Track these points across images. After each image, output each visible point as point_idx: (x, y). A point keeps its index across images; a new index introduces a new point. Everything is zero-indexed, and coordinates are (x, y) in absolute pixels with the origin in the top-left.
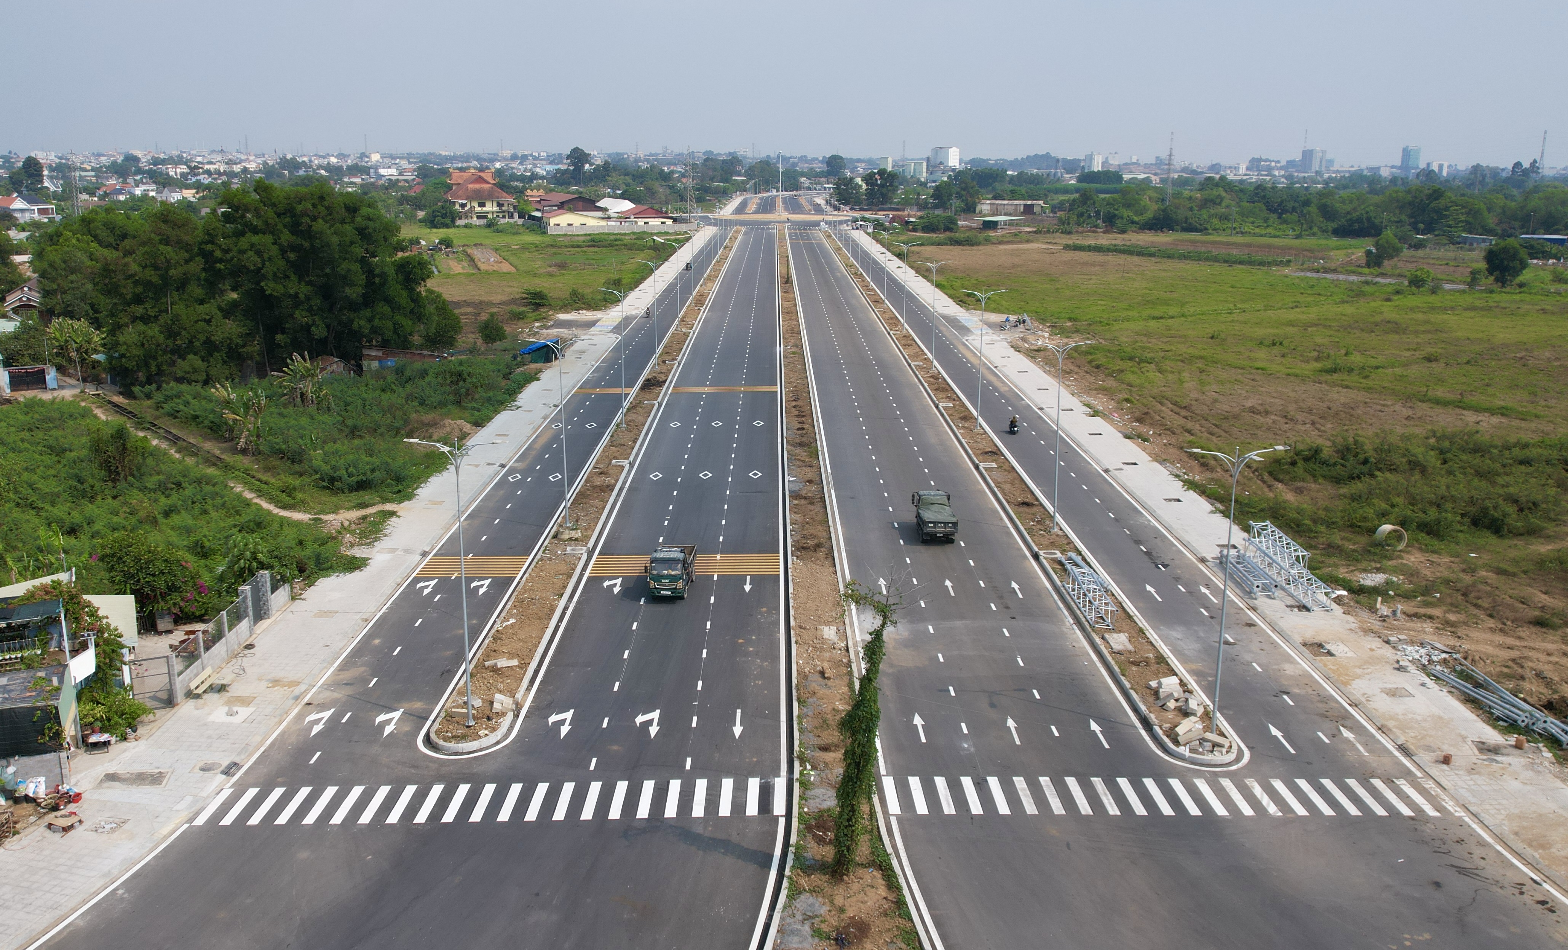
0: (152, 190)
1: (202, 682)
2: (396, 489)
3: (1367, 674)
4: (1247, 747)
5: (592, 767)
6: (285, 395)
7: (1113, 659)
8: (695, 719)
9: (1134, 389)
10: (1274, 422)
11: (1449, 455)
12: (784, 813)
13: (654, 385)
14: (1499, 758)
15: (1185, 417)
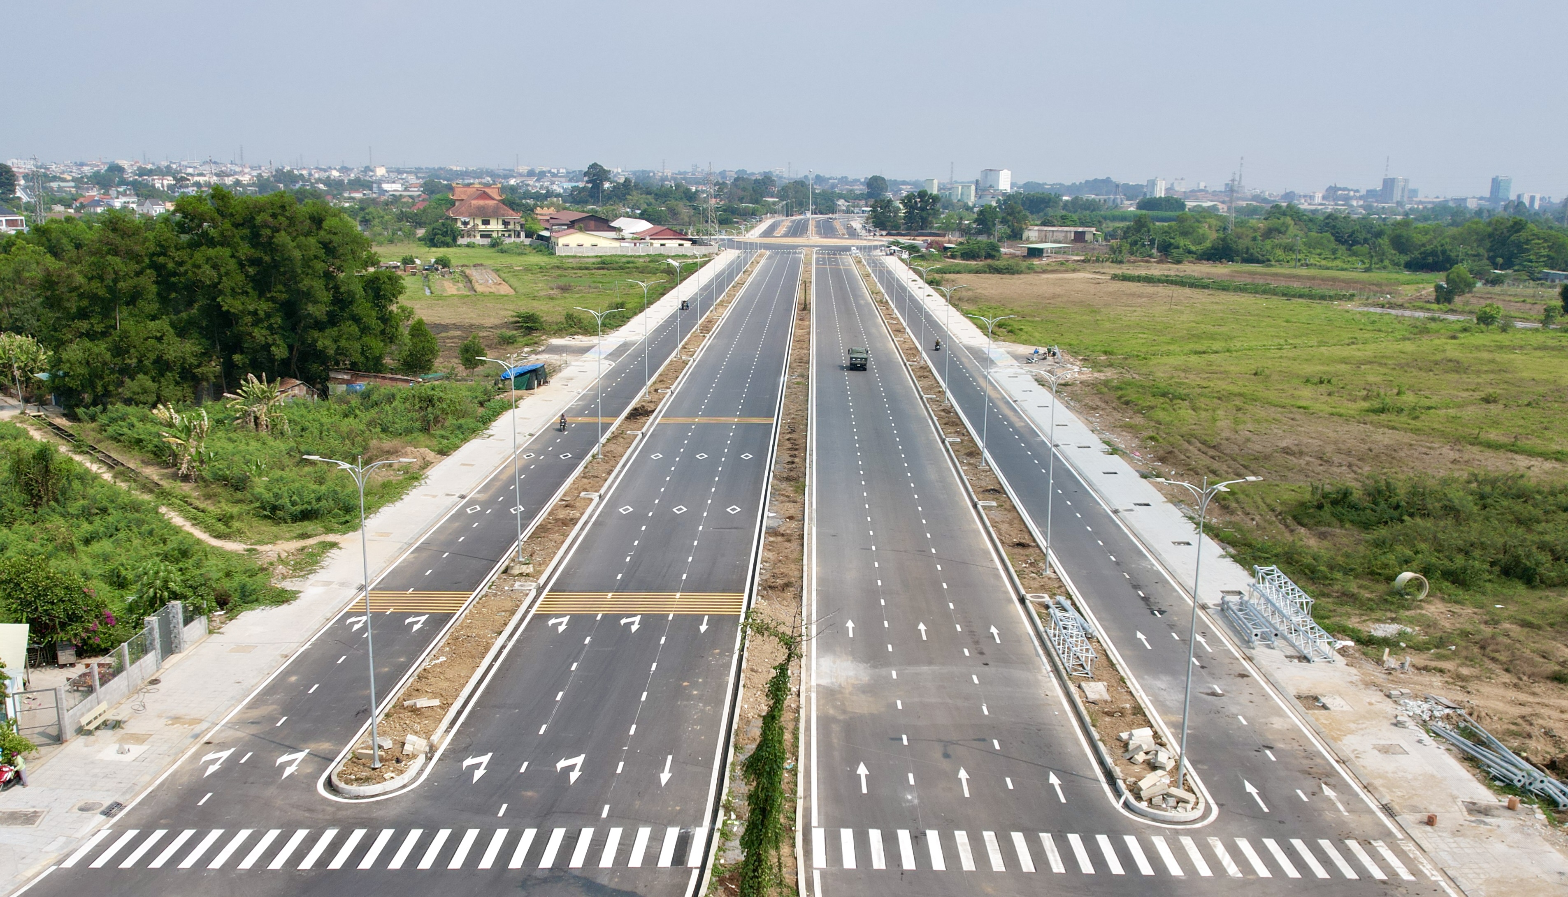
0: (133, 203)
1: (96, 718)
2: (344, 519)
3: (1362, 729)
4: (1217, 804)
5: (501, 814)
6: (238, 418)
7: (1086, 708)
8: (621, 764)
9: (1162, 427)
10: (1308, 463)
11: (1489, 501)
12: (699, 865)
13: (641, 414)
14: (1488, 820)
15: (1213, 458)
